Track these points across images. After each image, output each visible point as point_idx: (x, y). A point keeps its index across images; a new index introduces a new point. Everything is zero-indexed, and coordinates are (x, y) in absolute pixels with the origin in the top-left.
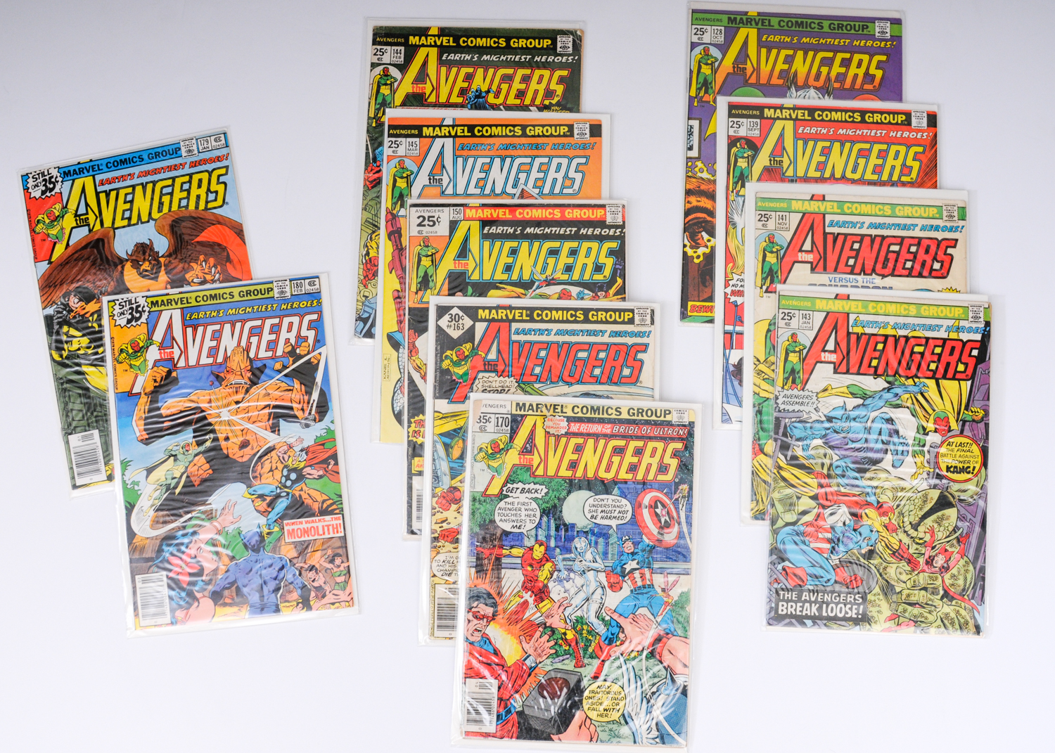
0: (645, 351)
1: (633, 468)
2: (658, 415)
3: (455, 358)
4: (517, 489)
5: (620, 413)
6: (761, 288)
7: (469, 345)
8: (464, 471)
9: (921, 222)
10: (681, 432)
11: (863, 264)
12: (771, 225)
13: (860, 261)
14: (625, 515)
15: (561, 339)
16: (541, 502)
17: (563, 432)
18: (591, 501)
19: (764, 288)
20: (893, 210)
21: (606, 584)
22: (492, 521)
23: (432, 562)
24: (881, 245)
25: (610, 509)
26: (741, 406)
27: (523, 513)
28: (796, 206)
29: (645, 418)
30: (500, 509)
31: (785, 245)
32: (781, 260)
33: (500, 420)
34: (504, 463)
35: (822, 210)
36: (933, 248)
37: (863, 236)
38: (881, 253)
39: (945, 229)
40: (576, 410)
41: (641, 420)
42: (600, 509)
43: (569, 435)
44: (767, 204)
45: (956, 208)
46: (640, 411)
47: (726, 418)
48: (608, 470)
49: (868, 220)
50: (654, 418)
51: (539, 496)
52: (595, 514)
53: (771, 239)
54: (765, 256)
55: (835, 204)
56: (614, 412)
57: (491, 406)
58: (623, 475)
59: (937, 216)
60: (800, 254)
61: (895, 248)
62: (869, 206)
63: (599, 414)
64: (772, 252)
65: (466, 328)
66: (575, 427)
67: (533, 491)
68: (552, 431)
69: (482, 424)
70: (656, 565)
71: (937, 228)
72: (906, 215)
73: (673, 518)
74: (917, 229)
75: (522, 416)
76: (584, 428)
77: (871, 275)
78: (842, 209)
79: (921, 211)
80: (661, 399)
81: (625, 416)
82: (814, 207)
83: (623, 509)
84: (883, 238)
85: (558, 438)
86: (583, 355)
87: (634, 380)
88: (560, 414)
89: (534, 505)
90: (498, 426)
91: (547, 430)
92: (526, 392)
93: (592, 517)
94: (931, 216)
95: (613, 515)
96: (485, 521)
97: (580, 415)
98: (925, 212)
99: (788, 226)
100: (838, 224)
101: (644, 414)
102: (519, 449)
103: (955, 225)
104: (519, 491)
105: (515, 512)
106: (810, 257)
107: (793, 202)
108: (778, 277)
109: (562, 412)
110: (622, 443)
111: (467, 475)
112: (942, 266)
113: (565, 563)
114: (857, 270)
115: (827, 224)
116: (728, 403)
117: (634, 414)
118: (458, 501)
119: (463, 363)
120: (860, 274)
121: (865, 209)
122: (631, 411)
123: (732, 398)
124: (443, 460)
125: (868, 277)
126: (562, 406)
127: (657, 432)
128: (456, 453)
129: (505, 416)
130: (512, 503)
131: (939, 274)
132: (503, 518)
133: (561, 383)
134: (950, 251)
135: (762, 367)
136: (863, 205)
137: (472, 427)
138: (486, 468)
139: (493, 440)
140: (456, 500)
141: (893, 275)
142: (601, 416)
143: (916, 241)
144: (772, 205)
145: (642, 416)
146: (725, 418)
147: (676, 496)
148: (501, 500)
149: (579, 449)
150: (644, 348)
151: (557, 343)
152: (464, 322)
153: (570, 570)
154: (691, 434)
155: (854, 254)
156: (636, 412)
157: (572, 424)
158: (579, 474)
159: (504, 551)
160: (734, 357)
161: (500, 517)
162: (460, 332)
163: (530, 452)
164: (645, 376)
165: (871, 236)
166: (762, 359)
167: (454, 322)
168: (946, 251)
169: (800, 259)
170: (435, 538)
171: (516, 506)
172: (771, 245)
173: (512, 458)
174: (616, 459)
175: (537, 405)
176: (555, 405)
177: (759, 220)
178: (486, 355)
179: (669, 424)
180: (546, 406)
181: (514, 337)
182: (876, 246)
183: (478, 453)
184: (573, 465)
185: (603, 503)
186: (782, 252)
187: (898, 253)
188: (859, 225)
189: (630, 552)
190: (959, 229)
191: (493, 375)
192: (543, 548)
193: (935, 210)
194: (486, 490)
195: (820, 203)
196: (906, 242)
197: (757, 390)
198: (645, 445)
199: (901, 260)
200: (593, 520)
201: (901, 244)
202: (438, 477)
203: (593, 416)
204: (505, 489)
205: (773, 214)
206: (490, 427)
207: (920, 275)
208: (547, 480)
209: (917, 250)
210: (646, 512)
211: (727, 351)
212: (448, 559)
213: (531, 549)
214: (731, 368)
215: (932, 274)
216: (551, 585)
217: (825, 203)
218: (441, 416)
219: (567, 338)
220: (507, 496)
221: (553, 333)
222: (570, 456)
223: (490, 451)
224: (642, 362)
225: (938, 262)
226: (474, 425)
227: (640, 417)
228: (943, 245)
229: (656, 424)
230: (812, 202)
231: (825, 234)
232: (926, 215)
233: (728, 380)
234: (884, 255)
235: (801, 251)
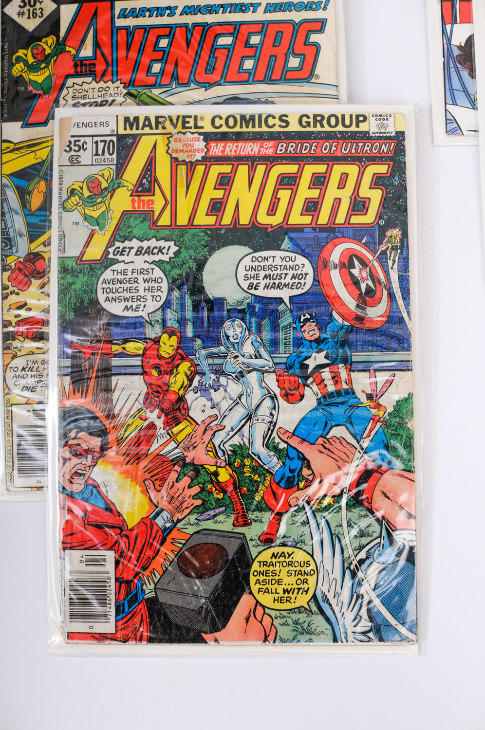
0: (321, 30)
1: (312, 207)
2: (347, 123)
3: (31, 60)
4: (131, 248)
5: (287, 123)
7: (51, 40)
8: (50, 227)
10: (384, 149)
14: (302, 281)
15: (190, 20)
16: (168, 267)
17: (199, 156)
18: (247, 261)
21: (277, 391)
22: (95, 302)
23: (5, 371)
25: (279, 272)
26: (474, 107)
27: (142, 285)
29: (327, 128)
30: (104, 282)
33: (101, 145)
34: (108, 210)
40: (218, 122)
41: (320, 132)
42: (262, 274)
43: (208, 160)
46: (318, 119)
47: (453, 127)
48: (272, 211)
50: (340, 128)
51: (166, 258)
52: (255, 282)
56: (278, 122)
57: (86, 125)
58: (297, 218)
63: (254, 126)
65: (46, 13)
66: (217, 149)
67: (156, 251)
68: (181, 157)
69: (73, 153)
70: (357, 357)
73: (380, 282)
75: (134, 136)
76: (231, 149)
80: (351, 100)
81: (294, 127)
83: (299, 272)
85: (191, 166)
86: (225, 41)
87: (307, 74)
88: (193, 130)
89: (158, 273)
90: (97, 154)
91: (174, 155)
92: (141, 102)
93: (251, 286)
95: (283, 281)
96: (82, 301)
97: (224, 129)
101: (325, 122)
102: (131, 187)
104: (133, 251)
105: (128, 285)
109: (196, 127)
110: (292, 169)
111: (54, 233)
113: (210, 361)
116: (455, 103)
117: (308, 124)
118: (41, 274)
119: (43, 65)
122: (305, 119)
123: (461, 97)
124: (16, 213)
126: (196, 117)
127: (347, 149)
128: (36, 201)
129: (108, 139)
130: (124, 272)
132: (111, 295)
133: (193, 86)
137: (59, 158)
138: (80, 219)
139: (89, 177)
140: (38, 273)
142: (257, 129)
145: (322, 126)
146: (450, 127)
147: (383, 248)
148: (106, 268)
149: (225, 182)
150: (320, 26)
151: (185, 26)
152: (42, 6)
153: (219, 372)
154: (401, 149)
156: (311, 120)
157: (213, 145)
158: (227, 220)
159: (114, 348)
160: (460, 34)
161: (106, 295)
162: (38, 21)
163: (150, 191)
164: (324, 68)
167: (28, 7)
170: (8, 333)
171: (130, 275)
173: (122, 201)
174: (284, 195)
175: (157, 118)
176: (184, 117)
178: (78, 51)
179: (365, 136)
180: (171, 120)
181: (120, 23)
183: (69, 198)
184: (216, 207)
185: (266, 263)
189: (313, 338)
191: (89, 79)
192: (174, 339)
194: (83, 253)
198: (329, 171)
200: (253, 291)
202: (9, 240)
203: (244, 129)
204: (111, 250)
206: (86, 157)
208: (176, 233)
210: (335, 276)
211: (448, 27)
212: (30, 364)
213: (157, 341)
214: (456, 52)
216: (190, 397)
218: (12, 146)
219: (199, 18)
220: (115, 262)
221: (178, 11)
222: (211, 193)
223: (87, 193)
224: (317, 47)
226: (61, 156)
227: (319, 128)
229: (345, 137)
233: (452, 70)
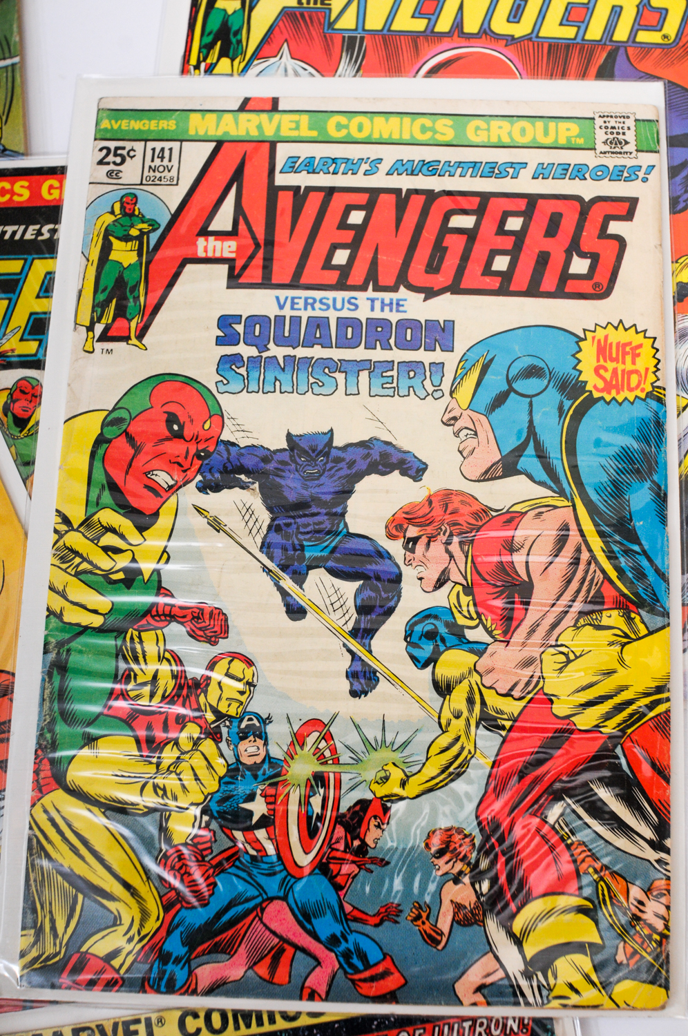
6: (90, 328)
9: (534, 158)
11: (374, 263)
12: (131, 172)
13: (365, 255)
19: (99, 328)
20: (460, 130)
24: (425, 213)
28: (197, 125)
31: (164, 220)
32: (148, 256)
35: (269, 133)
36: (568, 224)
37: (374, 193)
38: (425, 233)
39: (601, 173)
44: (125, 124)
45: (630, 123)
49: (390, 155)
53: (128, 207)
54: (106, 249)
55: (305, 118)
59: (580, 142)
60: (201, 242)
61: (467, 222)
62: (394, 120)
64: (126, 238)
71: (580, 172)
72: (494, 140)
74: (526, 174)
77: (395, 289)
78: (322, 129)
79: (535, 131)
82: (249, 126)
84: (431, 196)
94: (562, 141)
98: (546, 133)
99: (174, 173)
100: (310, 166)
103: (629, 162)
106: (228, 248)
107: (193, 115)
108: (137, 298)
112: (592, 268)
114: (357, 276)
115: (279, 166)
120: (363, 288)
121: (382, 128)
125: (387, 296)
131: (586, 287)
134: (615, 227)
135: (75, 540)
136: (379, 120)
141: (455, 288)
143: (522, 205)
144: (136, 125)
155: (348, 236)
165: (398, 191)
166: (77, 516)
168: (604, 227)
169: (201, 254)
172: (126, 221)
177: (101, 162)
182: (411, 217)
186: (154, 237)
187: (471, 235)
188: (365, 167)
190: (641, 175)
193: (574, 128)
195: (264, 116)
196: (495, 207)
197: (58, 603)
199: (479, 251)
201: (480, 212)
205: (139, 146)
207: (533, 291)
209: (525, 227)
215: (565, 288)
217: (277, 116)
225: (583, 255)
228: (596, 215)
230: (243, 116)
231: (273, 191)
232: (548, 141)
234: (433, 238)
235: (204, 232)
